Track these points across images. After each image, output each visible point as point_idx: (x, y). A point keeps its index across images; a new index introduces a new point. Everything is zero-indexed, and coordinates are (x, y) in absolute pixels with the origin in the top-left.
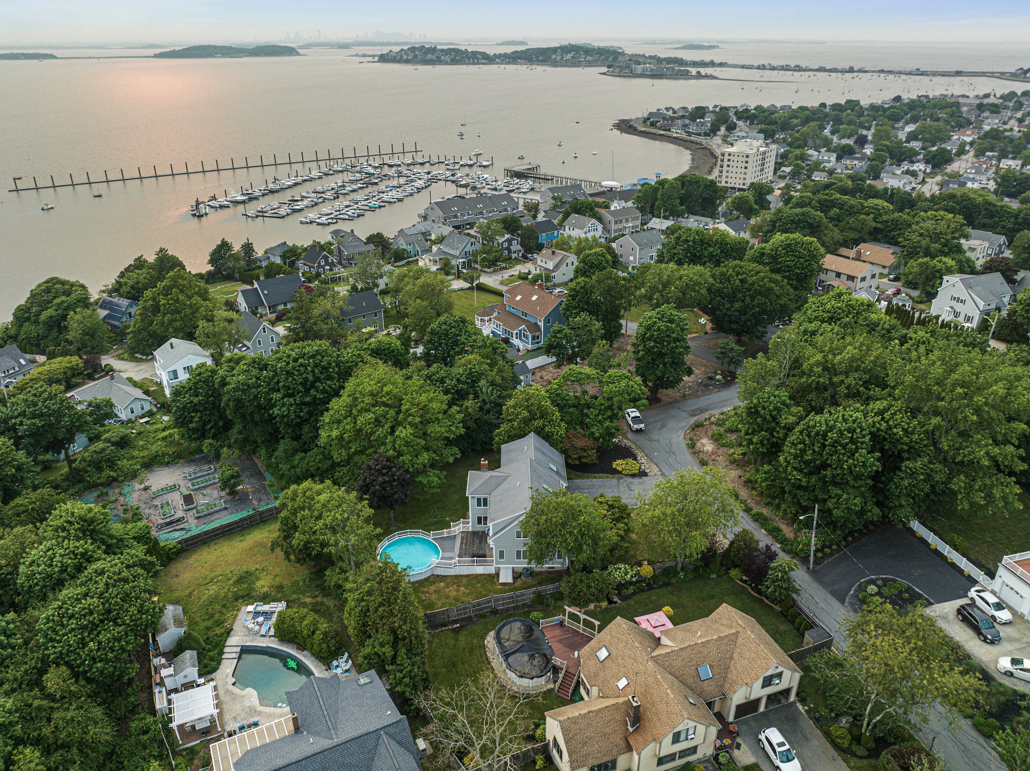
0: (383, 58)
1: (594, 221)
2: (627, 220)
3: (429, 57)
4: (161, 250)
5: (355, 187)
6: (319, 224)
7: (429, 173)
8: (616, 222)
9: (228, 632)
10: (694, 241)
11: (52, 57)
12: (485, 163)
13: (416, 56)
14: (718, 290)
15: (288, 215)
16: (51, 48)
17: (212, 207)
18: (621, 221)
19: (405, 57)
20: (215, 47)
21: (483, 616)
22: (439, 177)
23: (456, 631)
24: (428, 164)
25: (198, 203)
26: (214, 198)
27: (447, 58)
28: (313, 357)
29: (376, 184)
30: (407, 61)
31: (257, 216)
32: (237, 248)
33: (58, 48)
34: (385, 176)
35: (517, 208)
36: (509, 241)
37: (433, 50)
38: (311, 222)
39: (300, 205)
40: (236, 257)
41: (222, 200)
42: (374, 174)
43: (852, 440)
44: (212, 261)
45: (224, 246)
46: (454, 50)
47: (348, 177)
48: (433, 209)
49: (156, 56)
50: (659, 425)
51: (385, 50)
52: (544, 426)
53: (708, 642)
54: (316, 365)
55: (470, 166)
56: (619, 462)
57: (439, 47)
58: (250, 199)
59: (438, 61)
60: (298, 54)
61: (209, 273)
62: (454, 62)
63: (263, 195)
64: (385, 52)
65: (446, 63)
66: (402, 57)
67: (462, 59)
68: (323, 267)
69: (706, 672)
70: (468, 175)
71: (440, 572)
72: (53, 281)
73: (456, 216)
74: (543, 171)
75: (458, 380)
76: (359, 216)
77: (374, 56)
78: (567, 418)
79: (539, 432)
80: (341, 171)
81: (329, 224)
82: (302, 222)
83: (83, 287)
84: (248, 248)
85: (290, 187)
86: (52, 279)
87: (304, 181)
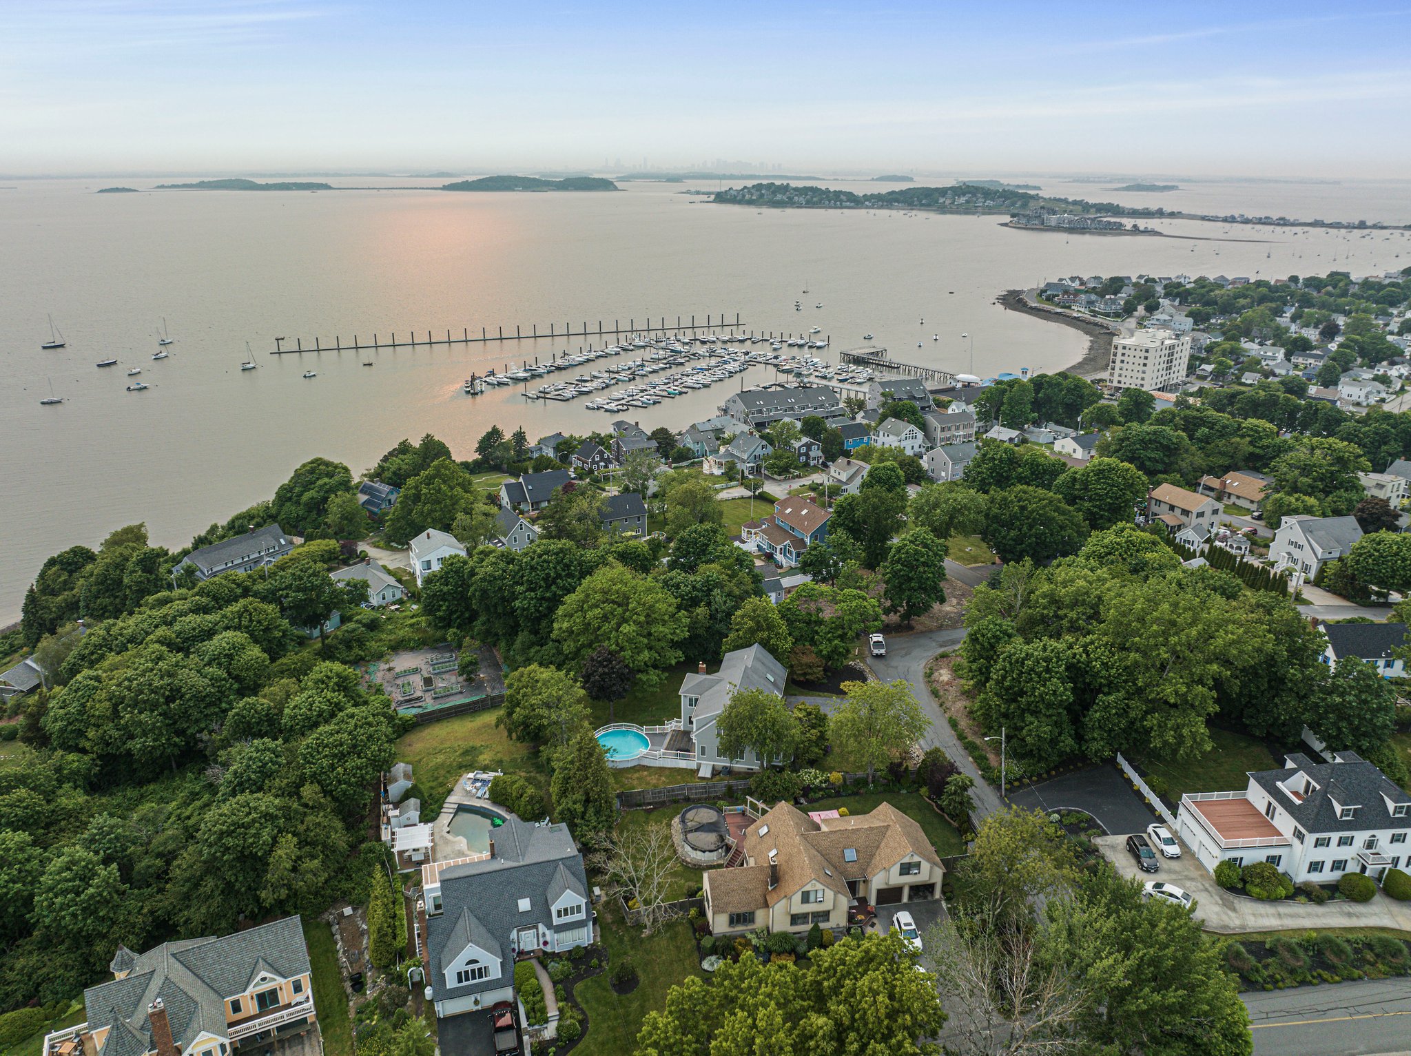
0: (721, 198)
1: (912, 427)
2: (957, 428)
3: (779, 197)
4: (428, 436)
5: (656, 367)
6: (607, 410)
7: (747, 353)
8: (943, 430)
9: (450, 792)
10: (1001, 460)
11: (326, 187)
12: (819, 344)
13: (762, 196)
14: (996, 517)
15: (573, 397)
16: (327, 175)
17: (489, 384)
18: (949, 429)
19: (748, 197)
20: (516, 178)
21: (676, 802)
22: (759, 359)
23: (649, 812)
24: (749, 342)
25: (473, 379)
26: (492, 373)
27: (802, 200)
28: (557, 554)
29: (682, 364)
30: (750, 203)
31: (538, 398)
32: (508, 436)
33: (336, 175)
34: (694, 355)
35: (838, 404)
36: (808, 446)
37: (785, 188)
38: (598, 408)
39: (589, 386)
40: (506, 447)
41: (501, 376)
42: (680, 352)
43: (1048, 670)
44: (480, 449)
45: (495, 433)
46: (812, 189)
47: (648, 354)
48: (734, 402)
49: (445, 188)
50: (903, 652)
51: (723, 186)
52: (770, 638)
53: (858, 830)
54: (558, 563)
55: (801, 346)
56: (847, 683)
57: (793, 184)
58: (534, 377)
59: (790, 203)
60: (616, 189)
61: (476, 462)
62: (810, 204)
63: (549, 372)
64: (724, 189)
65: (800, 207)
66: (744, 196)
67: (820, 201)
68: (597, 463)
69: (850, 855)
70: (794, 358)
71: (646, 763)
72: (318, 462)
73: (761, 412)
74: (890, 357)
75: (694, 587)
76: (655, 403)
77: (709, 194)
78: (796, 633)
79: (765, 644)
80: (643, 347)
81: (619, 411)
82: (587, 408)
83: (346, 470)
84: (520, 437)
85: (581, 364)
86: (317, 460)
87: (598, 357)
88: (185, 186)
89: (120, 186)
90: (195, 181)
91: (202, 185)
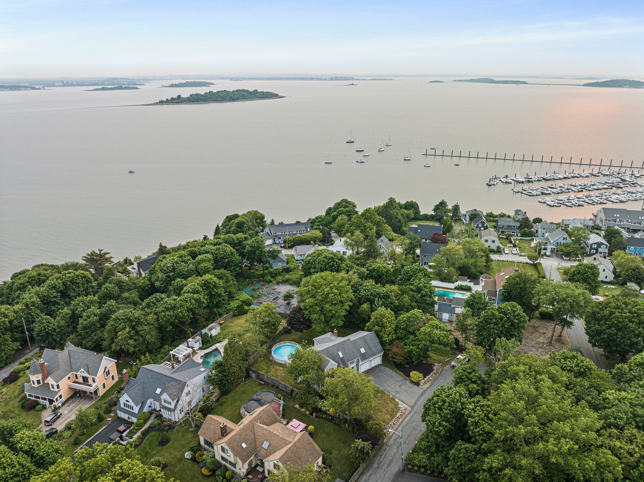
5: (600, 187)
6: (548, 205)
9: (220, 342)
11: (525, 83)
15: (537, 195)
20: (628, 81)
21: (273, 386)
31: (518, 192)
36: (599, 245)
38: (544, 203)
39: (550, 191)
41: (510, 179)
45: (443, 204)
47: (605, 179)
49: (585, 85)
56: (417, 372)
58: (529, 182)
63: (538, 181)
68: (480, 228)
69: (266, 445)
76: (579, 206)
80: (607, 175)
82: (539, 202)
84: (456, 208)
85: (560, 179)
87: (573, 177)
88: (465, 81)
89: (438, 80)
90: (469, 78)
91: (472, 81)
